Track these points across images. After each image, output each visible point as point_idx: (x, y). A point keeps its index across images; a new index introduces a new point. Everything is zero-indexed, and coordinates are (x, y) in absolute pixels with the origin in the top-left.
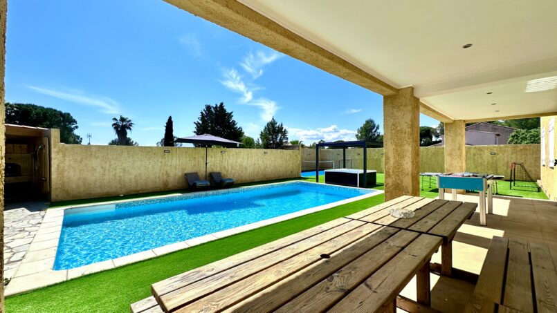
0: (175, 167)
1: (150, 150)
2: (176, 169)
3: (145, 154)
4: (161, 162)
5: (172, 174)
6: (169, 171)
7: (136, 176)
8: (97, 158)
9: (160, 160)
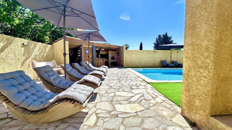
0: (158, 58)
1: (149, 51)
2: (158, 59)
3: (147, 53)
4: (153, 56)
5: (157, 61)
6: (155, 60)
7: (145, 61)
8: (134, 54)
9: (152, 55)
